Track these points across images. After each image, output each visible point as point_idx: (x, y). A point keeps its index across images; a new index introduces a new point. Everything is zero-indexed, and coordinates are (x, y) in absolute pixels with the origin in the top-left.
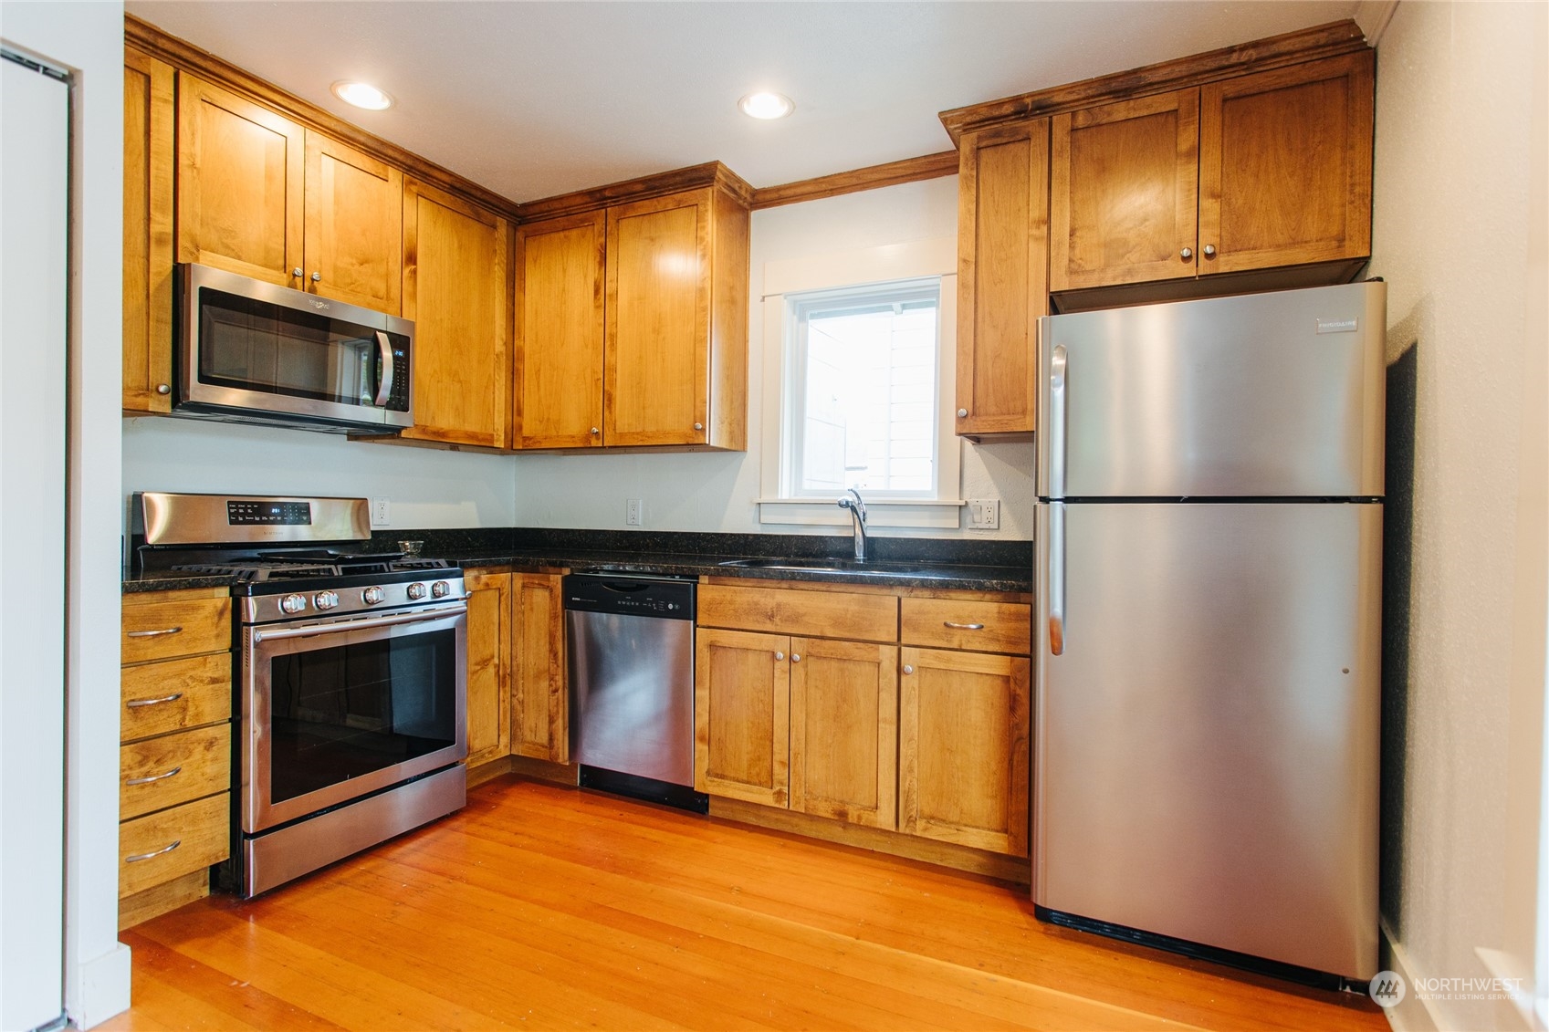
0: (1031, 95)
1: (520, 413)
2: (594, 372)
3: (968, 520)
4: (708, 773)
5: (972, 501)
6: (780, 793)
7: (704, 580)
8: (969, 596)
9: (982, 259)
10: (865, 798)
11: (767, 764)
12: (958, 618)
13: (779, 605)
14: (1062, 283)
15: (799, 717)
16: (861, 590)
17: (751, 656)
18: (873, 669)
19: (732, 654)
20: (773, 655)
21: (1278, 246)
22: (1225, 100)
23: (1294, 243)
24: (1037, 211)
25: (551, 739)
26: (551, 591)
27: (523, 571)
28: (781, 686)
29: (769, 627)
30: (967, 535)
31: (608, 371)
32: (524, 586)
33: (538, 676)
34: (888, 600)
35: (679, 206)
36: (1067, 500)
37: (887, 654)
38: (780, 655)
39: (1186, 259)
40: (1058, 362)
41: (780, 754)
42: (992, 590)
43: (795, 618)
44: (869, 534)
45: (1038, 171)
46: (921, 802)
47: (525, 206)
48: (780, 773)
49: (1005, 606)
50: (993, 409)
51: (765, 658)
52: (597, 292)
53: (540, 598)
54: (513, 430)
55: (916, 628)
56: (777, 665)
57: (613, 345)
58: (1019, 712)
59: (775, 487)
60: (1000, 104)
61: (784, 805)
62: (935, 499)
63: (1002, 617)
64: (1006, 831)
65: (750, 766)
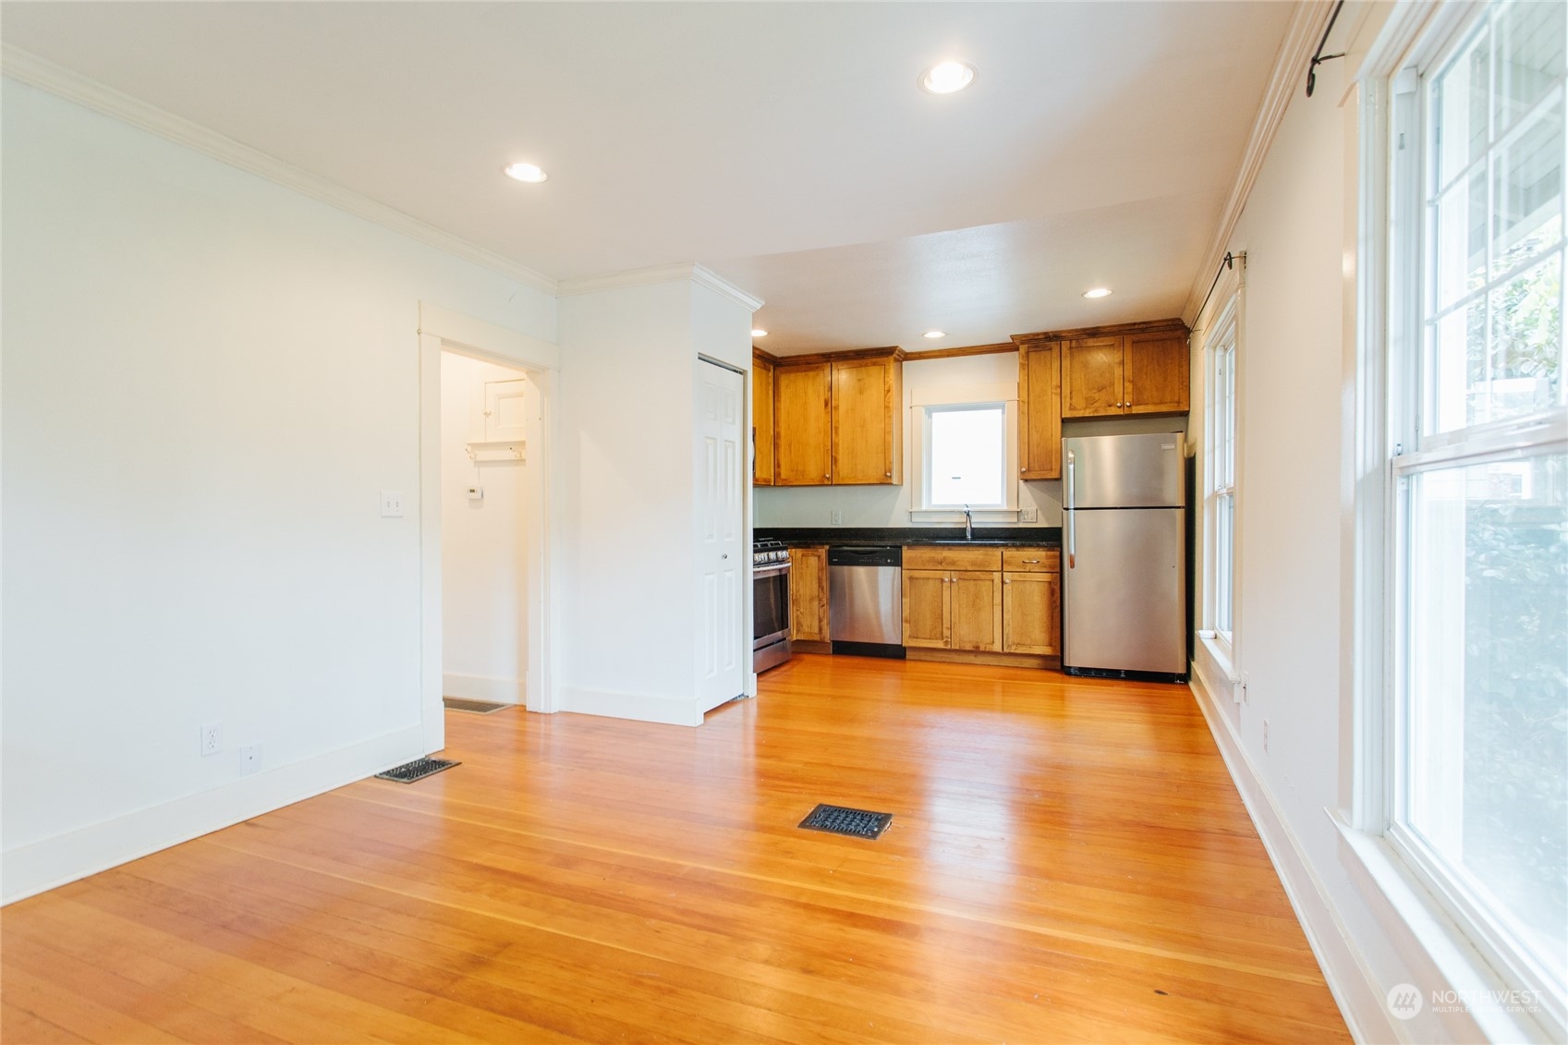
0: (1052, 332)
1: (779, 466)
2: (825, 446)
3: (1022, 518)
4: (910, 637)
5: (1024, 509)
6: (947, 641)
7: (904, 548)
8: (1032, 549)
9: (1031, 401)
10: (987, 639)
11: (940, 629)
12: (1029, 559)
13: (944, 558)
14: (1067, 414)
15: (955, 606)
16: (984, 549)
17: (931, 582)
18: (989, 583)
19: (921, 581)
20: (942, 581)
21: (1155, 404)
22: (1133, 342)
23: (1162, 403)
24: (1056, 382)
25: (820, 629)
26: (819, 557)
27: (801, 548)
28: (946, 594)
29: (940, 567)
30: (1021, 525)
31: (833, 446)
32: (803, 555)
33: (811, 600)
34: (998, 552)
35: (874, 364)
36: (1075, 509)
37: (997, 576)
38: (947, 580)
39: (1119, 407)
40: (1071, 455)
41: (946, 624)
42: (1043, 546)
43: (953, 563)
44: (973, 526)
45: (1056, 365)
46: (1012, 637)
47: (782, 358)
48: (946, 633)
49: (1049, 553)
50: (1037, 468)
51: (938, 582)
52: (826, 405)
53: (813, 561)
54: (777, 475)
55: (1010, 564)
56: (944, 584)
57: (837, 433)
58: (1055, 596)
59: (920, 504)
60: (1038, 334)
61: (949, 647)
62: (1005, 508)
63: (1047, 557)
64: (1050, 645)
65: (931, 632)
